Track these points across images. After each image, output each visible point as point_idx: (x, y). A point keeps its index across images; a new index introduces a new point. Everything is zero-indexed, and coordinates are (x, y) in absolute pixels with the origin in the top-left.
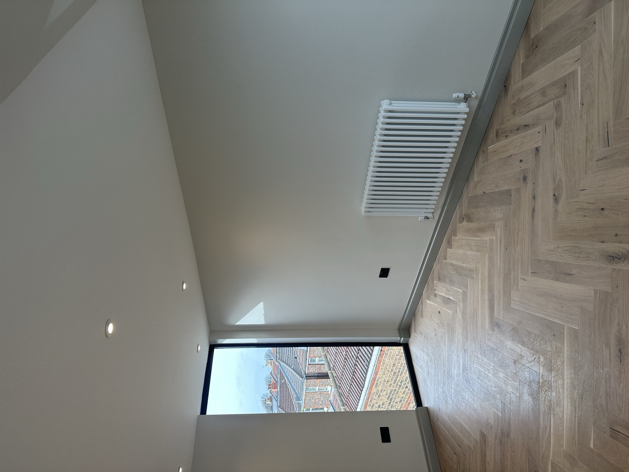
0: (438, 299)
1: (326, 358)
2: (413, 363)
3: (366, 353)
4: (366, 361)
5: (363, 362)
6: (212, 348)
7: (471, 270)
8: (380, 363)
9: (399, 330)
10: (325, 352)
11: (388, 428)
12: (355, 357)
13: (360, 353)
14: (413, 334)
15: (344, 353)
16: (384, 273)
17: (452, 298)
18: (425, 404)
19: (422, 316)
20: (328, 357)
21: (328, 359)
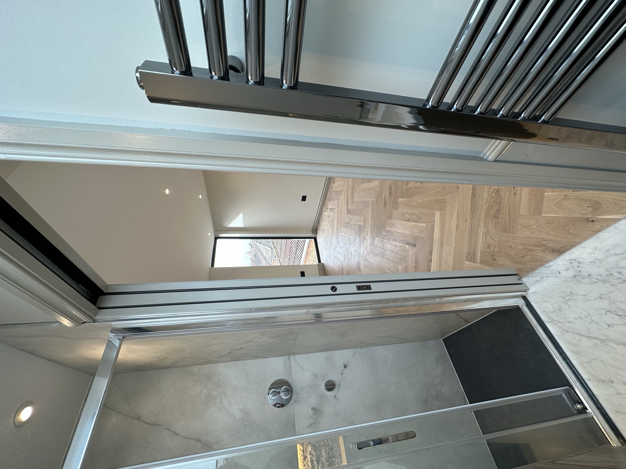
0: (329, 210)
1: (279, 261)
2: (318, 245)
3: (299, 254)
4: (299, 259)
5: (297, 259)
6: (216, 238)
7: (341, 191)
8: (306, 260)
9: (312, 231)
10: (279, 257)
11: (304, 272)
12: (294, 258)
13: (297, 255)
14: (318, 232)
15: (289, 256)
16: (304, 198)
17: (334, 207)
18: (322, 262)
19: (322, 221)
20: (281, 260)
21: (281, 261)
